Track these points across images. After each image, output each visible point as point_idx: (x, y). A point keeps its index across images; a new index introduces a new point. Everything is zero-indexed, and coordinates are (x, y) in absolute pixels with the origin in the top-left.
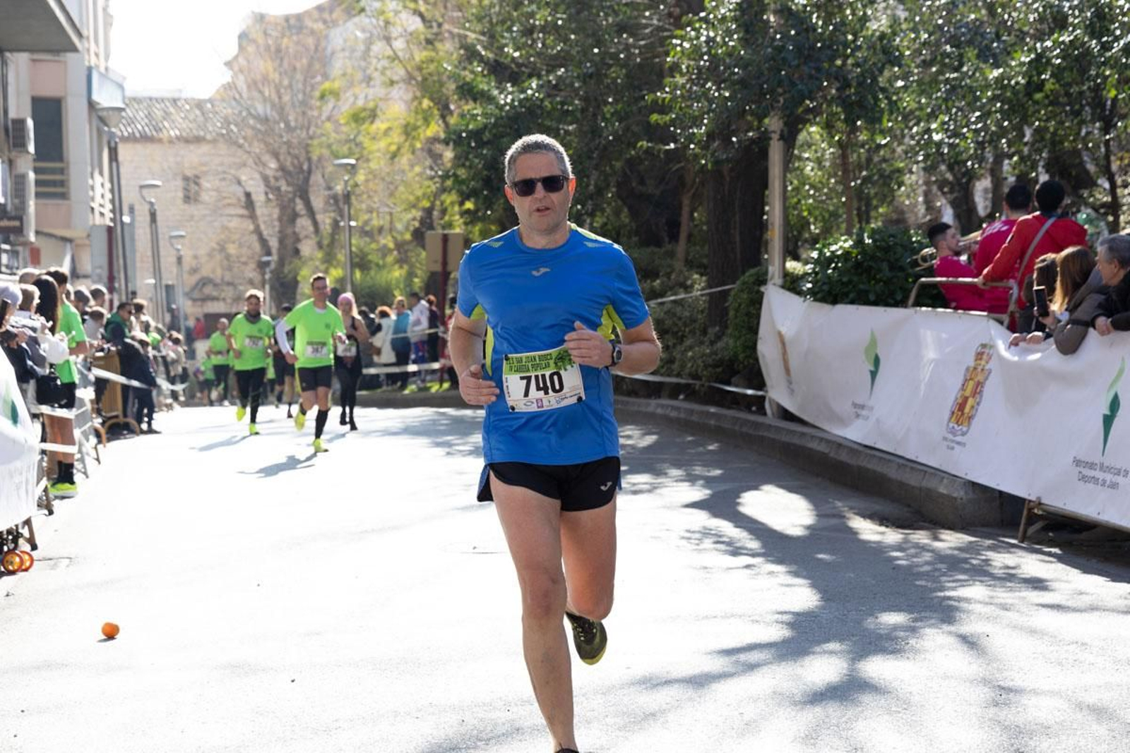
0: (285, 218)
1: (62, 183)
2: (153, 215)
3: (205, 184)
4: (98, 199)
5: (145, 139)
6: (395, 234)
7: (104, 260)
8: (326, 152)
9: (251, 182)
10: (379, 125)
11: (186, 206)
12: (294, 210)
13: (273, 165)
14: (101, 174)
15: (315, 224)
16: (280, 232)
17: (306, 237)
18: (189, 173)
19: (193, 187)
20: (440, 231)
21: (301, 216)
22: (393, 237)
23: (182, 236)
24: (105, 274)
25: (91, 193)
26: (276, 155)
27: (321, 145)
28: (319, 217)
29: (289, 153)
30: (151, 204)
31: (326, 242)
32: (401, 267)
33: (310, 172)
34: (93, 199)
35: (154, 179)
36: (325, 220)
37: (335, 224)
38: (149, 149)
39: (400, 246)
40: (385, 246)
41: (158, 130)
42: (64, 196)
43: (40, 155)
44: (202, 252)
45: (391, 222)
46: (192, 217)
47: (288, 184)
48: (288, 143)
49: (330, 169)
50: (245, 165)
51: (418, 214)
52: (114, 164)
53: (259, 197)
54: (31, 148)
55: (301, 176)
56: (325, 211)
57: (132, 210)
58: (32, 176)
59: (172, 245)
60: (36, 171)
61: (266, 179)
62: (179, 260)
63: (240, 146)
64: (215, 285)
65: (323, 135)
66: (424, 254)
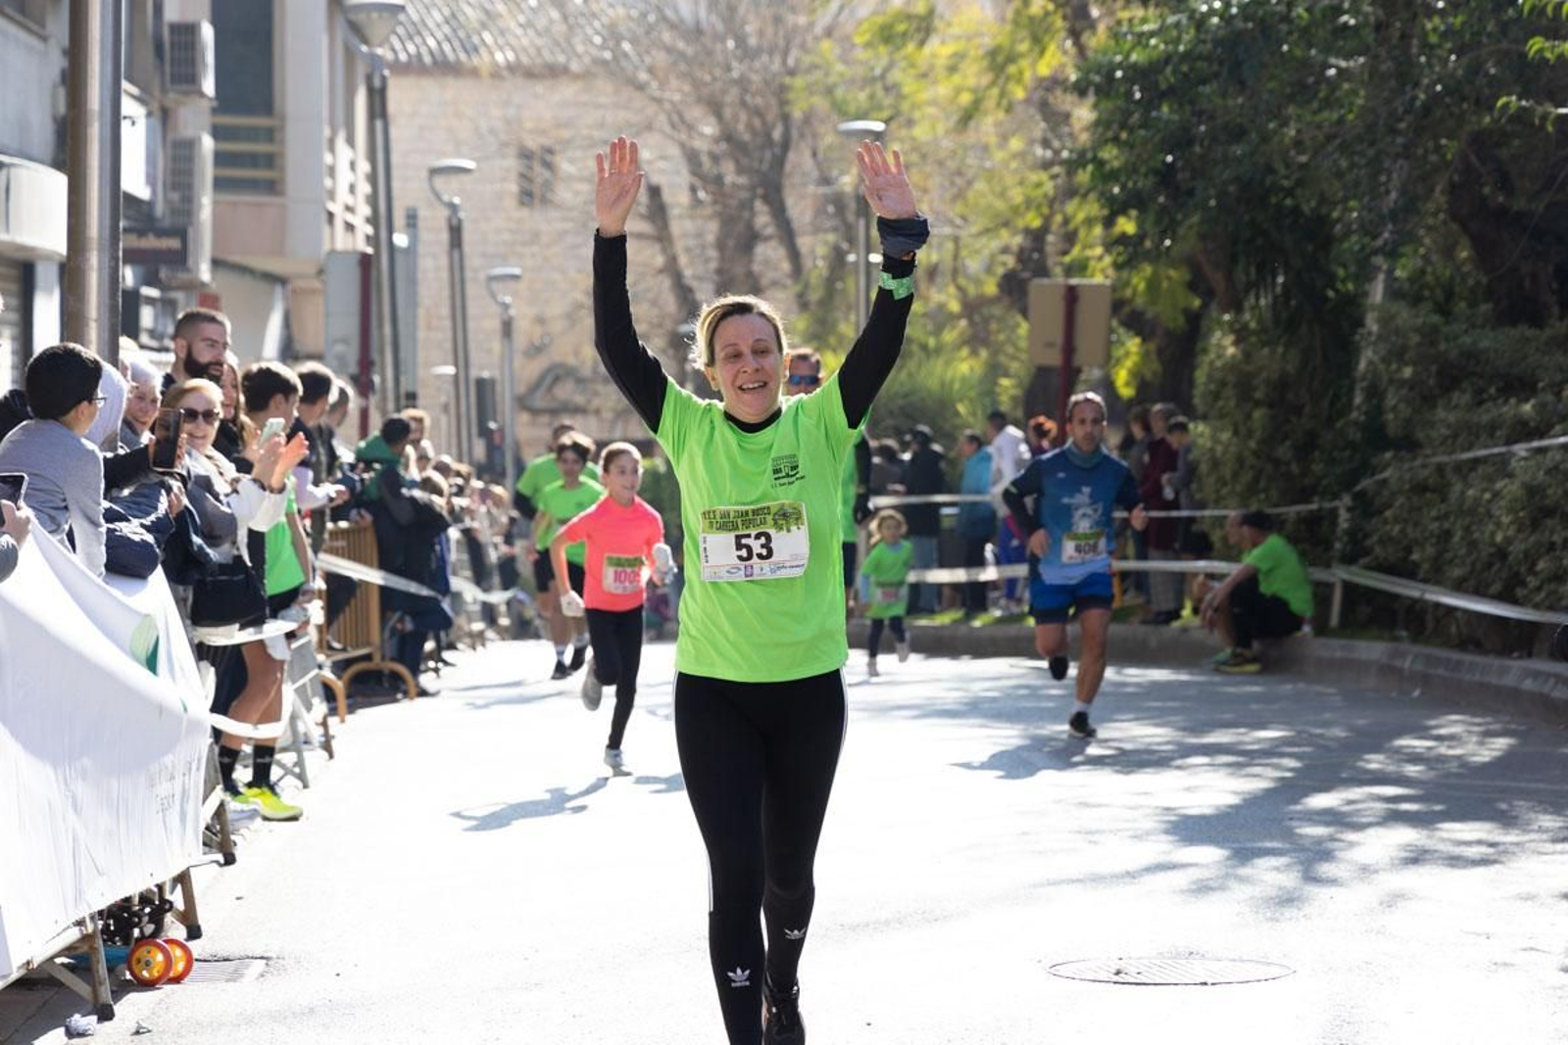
0: (731, 243)
1: (270, 161)
2: (456, 232)
3: (565, 166)
4: (343, 196)
5: (443, 67)
6: (962, 281)
7: (350, 326)
8: (820, 102)
9: (662, 164)
10: (939, 49)
11: (525, 213)
12: (750, 226)
13: (709, 129)
14: (351, 141)
15: (794, 255)
16: (719, 271)
17: (775, 284)
18: (532, 143)
19: (540, 173)
20: (1059, 278)
21: (767, 239)
22: (960, 288)
23: (515, 277)
24: (352, 354)
25: (328, 182)
26: (715, 108)
27: (810, 90)
28: (804, 243)
29: (743, 104)
30: (453, 208)
31: (814, 296)
32: (974, 353)
33: (786, 144)
34: (331, 195)
35: (459, 155)
36: (816, 247)
37: (838, 258)
38: (451, 89)
39: (972, 307)
40: (942, 307)
41: (472, 50)
42: (273, 187)
43: (226, 101)
44: (556, 309)
45: (956, 256)
46: (535, 237)
47: (740, 171)
48: (743, 83)
49: (829, 139)
50: (649, 127)
51: (1017, 240)
52: (379, 124)
53: (677, 196)
54: (209, 86)
55: (768, 155)
56: (817, 230)
57: (412, 220)
58: (208, 143)
59: (493, 296)
60: (218, 133)
61: (692, 158)
62: (507, 328)
63: (641, 87)
64: (580, 381)
65: (814, 67)
66: (1024, 328)
